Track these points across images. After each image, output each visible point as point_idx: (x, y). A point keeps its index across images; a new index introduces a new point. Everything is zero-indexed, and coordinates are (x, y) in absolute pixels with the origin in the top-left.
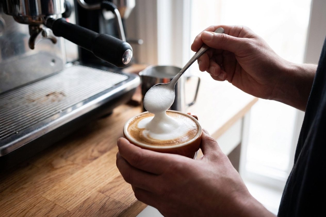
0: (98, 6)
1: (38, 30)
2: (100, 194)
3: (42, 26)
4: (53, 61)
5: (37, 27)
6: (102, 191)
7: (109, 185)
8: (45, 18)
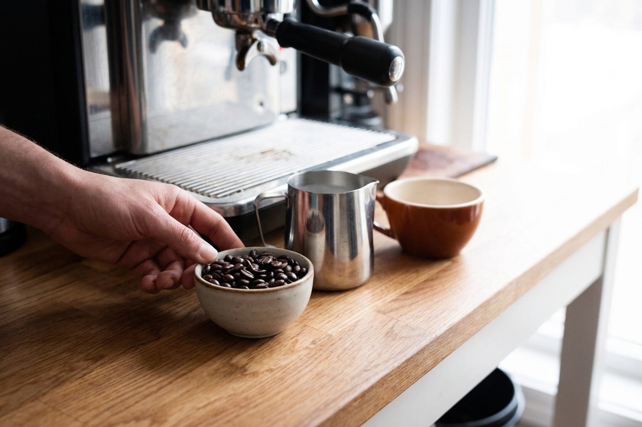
0: (343, 9)
1: (250, 40)
2: (380, 315)
3: (257, 34)
4: (262, 104)
5: (248, 36)
6: (383, 310)
7: (393, 303)
8: (264, 17)
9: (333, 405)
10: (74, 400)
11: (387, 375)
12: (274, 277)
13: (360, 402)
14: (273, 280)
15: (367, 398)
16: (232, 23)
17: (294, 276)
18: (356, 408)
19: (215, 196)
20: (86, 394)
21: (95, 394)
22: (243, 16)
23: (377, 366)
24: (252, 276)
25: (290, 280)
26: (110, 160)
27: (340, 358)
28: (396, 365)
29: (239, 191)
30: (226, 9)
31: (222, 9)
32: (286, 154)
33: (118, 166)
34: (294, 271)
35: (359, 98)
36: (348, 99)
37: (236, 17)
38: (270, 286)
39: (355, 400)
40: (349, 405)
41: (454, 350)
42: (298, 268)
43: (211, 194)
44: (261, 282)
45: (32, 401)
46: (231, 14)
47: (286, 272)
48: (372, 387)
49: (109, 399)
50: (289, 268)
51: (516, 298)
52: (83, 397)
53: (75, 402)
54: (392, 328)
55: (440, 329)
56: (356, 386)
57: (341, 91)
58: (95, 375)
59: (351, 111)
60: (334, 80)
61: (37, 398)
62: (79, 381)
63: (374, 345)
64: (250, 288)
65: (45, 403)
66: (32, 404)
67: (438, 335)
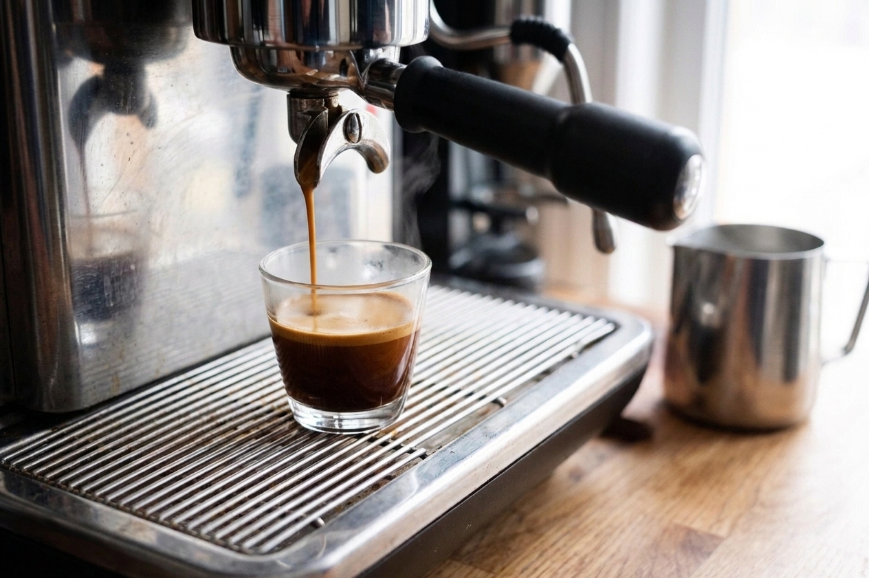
5: (322, 102)
8: (360, 56)
16: (281, 72)
22: (307, 54)
30: (270, 38)
31: (259, 36)
36: (482, 223)
37: (291, 57)
46: (279, 49)
60: (458, 185)
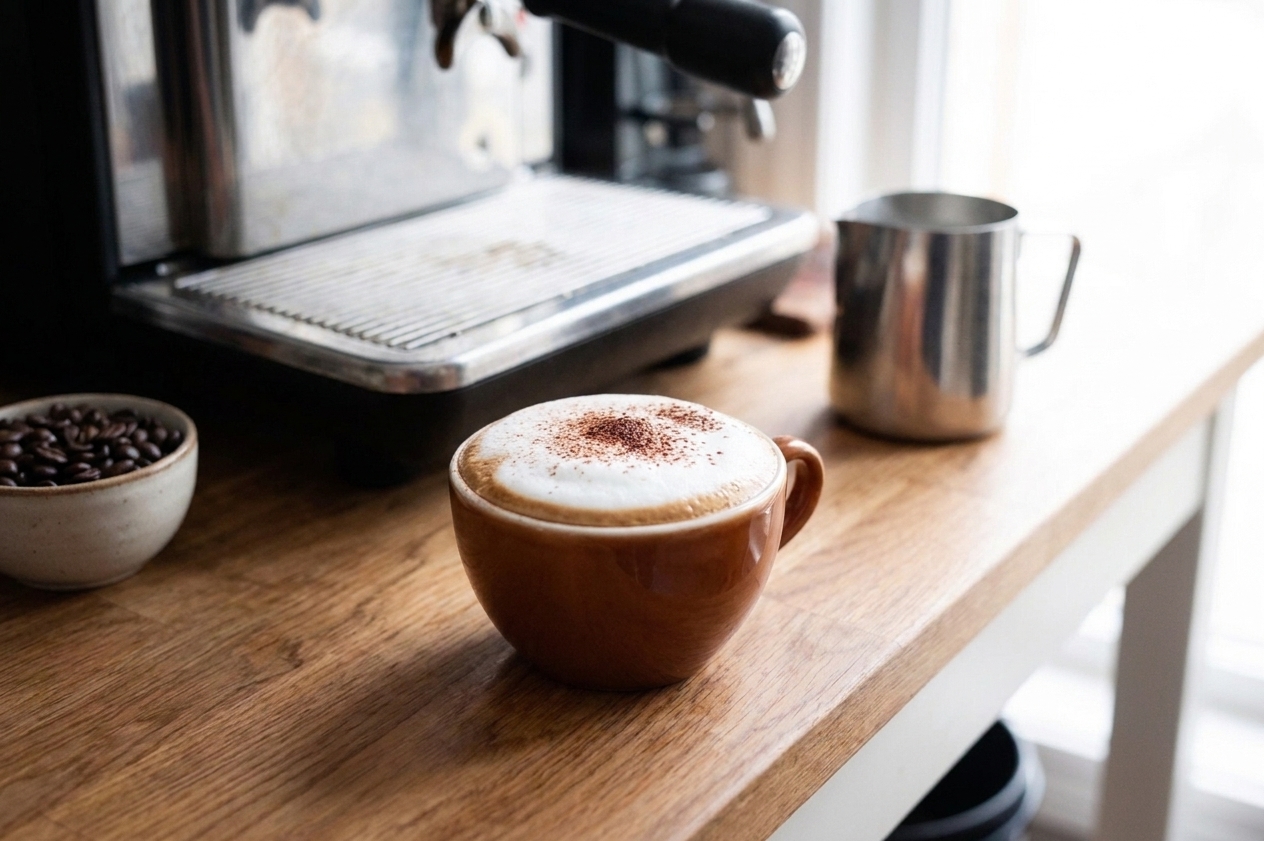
1: (462, 4)
4: (483, 145)
9: (697, 809)
10: (122, 815)
11: (803, 739)
12: (112, 455)
13: (750, 802)
14: (109, 463)
15: (765, 790)
17: (156, 451)
18: (745, 813)
19: (403, 346)
20: (149, 801)
21: (166, 799)
23: (781, 717)
24: (61, 459)
25: (146, 459)
26: (163, 269)
27: (698, 700)
28: (822, 714)
29: (453, 335)
32: (542, 255)
33: (184, 282)
34: (152, 439)
35: (680, 131)
36: (656, 134)
38: (103, 476)
39: (742, 797)
40: (731, 807)
41: (931, 677)
42: (162, 434)
43: (394, 342)
44: (84, 470)
45: (30, 820)
47: (135, 443)
48: (776, 766)
49: (202, 810)
50: (143, 436)
51: (1050, 558)
52: (143, 808)
53: (126, 817)
54: (803, 630)
55: (904, 632)
56: (742, 765)
57: (641, 117)
58: (162, 757)
59: (663, 159)
60: (627, 94)
61: (39, 814)
62: (131, 770)
63: (768, 671)
64: (59, 484)
65: (59, 824)
66: (29, 828)
67: (903, 645)
